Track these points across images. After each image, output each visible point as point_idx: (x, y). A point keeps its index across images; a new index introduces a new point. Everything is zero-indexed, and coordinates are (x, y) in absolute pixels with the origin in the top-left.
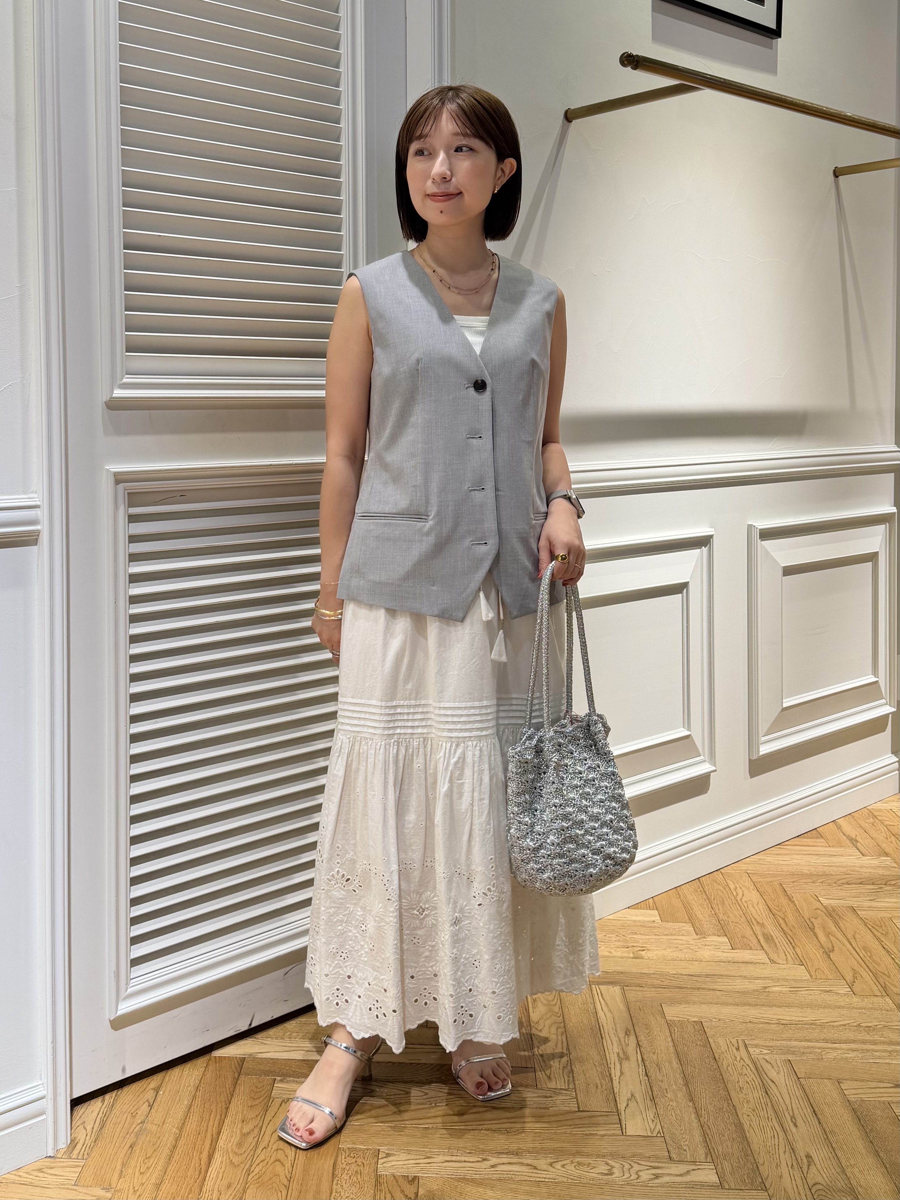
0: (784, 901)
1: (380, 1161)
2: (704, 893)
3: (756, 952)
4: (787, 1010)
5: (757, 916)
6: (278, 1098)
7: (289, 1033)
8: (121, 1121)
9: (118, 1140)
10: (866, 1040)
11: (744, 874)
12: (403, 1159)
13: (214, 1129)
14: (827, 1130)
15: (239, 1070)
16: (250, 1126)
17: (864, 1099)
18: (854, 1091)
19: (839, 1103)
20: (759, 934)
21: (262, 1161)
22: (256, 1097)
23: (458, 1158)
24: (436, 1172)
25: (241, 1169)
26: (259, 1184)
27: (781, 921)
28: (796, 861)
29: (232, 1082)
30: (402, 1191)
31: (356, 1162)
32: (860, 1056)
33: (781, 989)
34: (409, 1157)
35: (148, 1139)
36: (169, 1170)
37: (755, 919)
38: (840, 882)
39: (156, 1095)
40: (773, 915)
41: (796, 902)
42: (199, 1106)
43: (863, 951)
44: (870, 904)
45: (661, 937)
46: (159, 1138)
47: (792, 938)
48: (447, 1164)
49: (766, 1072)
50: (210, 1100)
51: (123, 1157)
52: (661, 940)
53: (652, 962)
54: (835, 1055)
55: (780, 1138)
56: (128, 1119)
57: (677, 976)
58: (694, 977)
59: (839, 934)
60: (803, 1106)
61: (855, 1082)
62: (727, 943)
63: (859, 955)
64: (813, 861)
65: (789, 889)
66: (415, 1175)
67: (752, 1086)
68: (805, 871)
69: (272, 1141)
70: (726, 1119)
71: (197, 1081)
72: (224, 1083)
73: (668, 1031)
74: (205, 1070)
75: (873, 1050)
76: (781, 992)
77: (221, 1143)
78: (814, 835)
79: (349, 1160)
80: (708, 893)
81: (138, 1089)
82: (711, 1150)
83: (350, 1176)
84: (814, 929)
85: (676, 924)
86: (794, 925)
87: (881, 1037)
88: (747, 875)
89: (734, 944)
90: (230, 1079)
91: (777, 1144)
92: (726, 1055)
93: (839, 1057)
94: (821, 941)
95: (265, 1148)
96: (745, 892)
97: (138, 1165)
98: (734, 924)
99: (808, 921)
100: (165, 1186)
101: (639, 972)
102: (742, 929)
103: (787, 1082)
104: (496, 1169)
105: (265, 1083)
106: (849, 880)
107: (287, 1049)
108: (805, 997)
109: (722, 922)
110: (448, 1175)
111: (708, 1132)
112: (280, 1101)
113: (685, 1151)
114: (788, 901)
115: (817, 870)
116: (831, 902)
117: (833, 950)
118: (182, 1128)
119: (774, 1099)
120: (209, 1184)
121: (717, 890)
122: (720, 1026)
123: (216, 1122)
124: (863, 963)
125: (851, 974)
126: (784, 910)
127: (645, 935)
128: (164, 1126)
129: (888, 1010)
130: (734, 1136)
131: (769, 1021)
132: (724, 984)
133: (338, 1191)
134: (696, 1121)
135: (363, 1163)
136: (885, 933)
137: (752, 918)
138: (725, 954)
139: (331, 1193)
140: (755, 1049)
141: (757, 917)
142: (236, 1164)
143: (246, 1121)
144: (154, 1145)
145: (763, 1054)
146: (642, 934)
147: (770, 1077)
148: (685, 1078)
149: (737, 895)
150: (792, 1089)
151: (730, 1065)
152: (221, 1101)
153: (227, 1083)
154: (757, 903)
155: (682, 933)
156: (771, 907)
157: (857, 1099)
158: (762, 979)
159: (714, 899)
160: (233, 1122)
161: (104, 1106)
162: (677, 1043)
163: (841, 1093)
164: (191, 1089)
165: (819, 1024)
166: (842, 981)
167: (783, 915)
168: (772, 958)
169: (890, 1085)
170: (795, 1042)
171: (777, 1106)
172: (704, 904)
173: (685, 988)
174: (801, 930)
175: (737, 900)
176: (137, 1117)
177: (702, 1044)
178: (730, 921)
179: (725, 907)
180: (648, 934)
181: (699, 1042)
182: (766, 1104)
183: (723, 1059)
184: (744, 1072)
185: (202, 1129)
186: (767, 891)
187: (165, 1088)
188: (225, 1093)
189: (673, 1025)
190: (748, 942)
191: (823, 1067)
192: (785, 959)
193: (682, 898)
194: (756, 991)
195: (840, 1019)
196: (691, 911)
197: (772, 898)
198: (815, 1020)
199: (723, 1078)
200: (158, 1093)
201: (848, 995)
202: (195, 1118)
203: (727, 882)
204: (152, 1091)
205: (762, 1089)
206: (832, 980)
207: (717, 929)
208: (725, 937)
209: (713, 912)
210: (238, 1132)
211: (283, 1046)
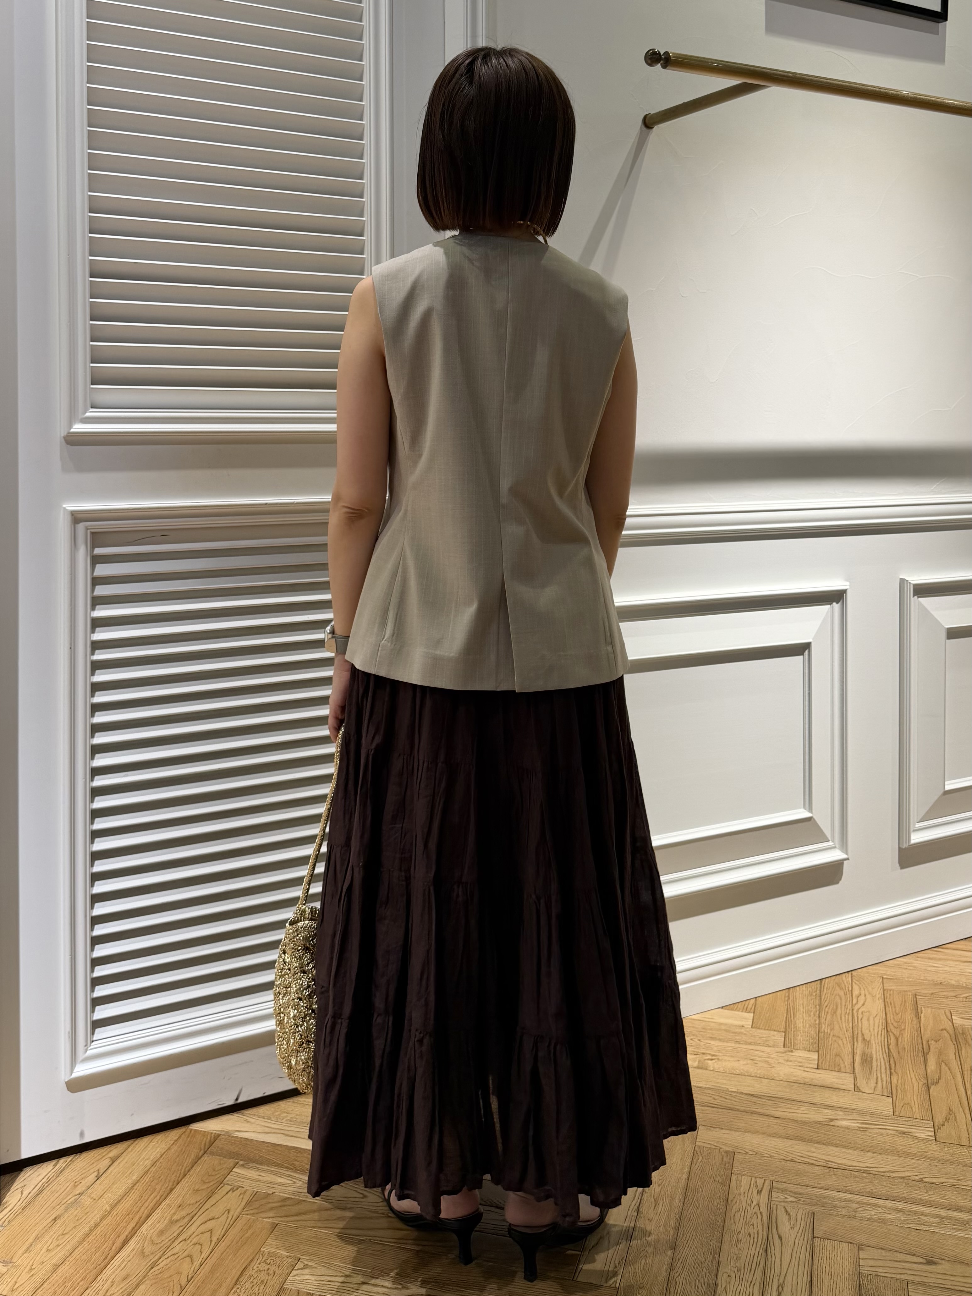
0: (909, 1016)
1: (294, 1272)
2: (818, 998)
3: (843, 1075)
4: (844, 1150)
5: (868, 1031)
6: (229, 1184)
7: (278, 1113)
8: (60, 1189)
9: (46, 1210)
10: (921, 1199)
11: (879, 978)
12: (319, 1273)
13: (146, 1211)
15: (207, 1147)
16: (184, 1213)
17: (880, 1274)
18: (871, 1263)
19: (847, 1275)
20: (858, 1053)
21: (173, 1254)
22: (207, 1181)
25: (149, 1260)
26: (156, 1281)
27: (893, 1041)
28: (948, 969)
29: (193, 1160)
31: (268, 1269)
32: (902, 1218)
33: (850, 1124)
34: (327, 1272)
35: (75, 1213)
36: (77, 1251)
37: (863, 1035)
39: (111, 1164)
40: (887, 1031)
41: (923, 1019)
42: (145, 1183)
45: (741, 1046)
46: (88, 1212)
47: (895, 1062)
48: (362, 1285)
49: (779, 1224)
50: (160, 1177)
51: (42, 1229)
52: (739, 1049)
53: (716, 1073)
54: (873, 1213)
56: (69, 1188)
57: (735, 1094)
58: (754, 1098)
59: (955, 1063)
60: (801, 1271)
61: (880, 1250)
62: (815, 1060)
63: (966, 1092)
64: (969, 971)
65: (922, 1002)
67: (752, 1240)
68: (953, 982)
69: (195, 1235)
70: (701, 1277)
71: (158, 1155)
72: (184, 1161)
73: (690, 1160)
74: (173, 1143)
75: (922, 1214)
76: (847, 1128)
77: (144, 1228)
79: (263, 1267)
80: (823, 999)
81: (96, 1156)
83: (253, 1285)
84: (928, 1054)
85: (767, 1032)
86: (906, 1047)
87: (942, 1198)
88: (881, 980)
89: (822, 1063)
90: (193, 1156)
92: (742, 1197)
93: (876, 1217)
94: (929, 1071)
95: (184, 1240)
96: (867, 1000)
97: (51, 1241)
98: (834, 1039)
99: (924, 1043)
100: (64, 1267)
102: (842, 1045)
103: (797, 1240)
105: (225, 1166)
107: (268, 1130)
108: (873, 1137)
109: (821, 1035)
111: (672, 1290)
112: (230, 1187)
114: (914, 1016)
115: (968, 981)
116: (967, 1023)
117: (937, 1083)
118: (116, 1205)
119: (770, 1260)
120: (108, 1271)
121: (836, 995)
122: (753, 1161)
123: (154, 1202)
124: (966, 1102)
125: (944, 1115)
126: (903, 1028)
127: (724, 1041)
128: (100, 1200)
129: (966, 1166)
131: (815, 1162)
132: (787, 1110)
135: (275, 1272)
137: (860, 1032)
138: (805, 1074)
140: (779, 1194)
141: (866, 1032)
142: (146, 1254)
143: (182, 1207)
144: (78, 1220)
145: (787, 1202)
146: (720, 1040)
147: (780, 1231)
148: (680, 1220)
149: (856, 1004)
150: (799, 1250)
151: (741, 1210)
152: (170, 1181)
153: (187, 1161)
154: (875, 1015)
155: (767, 1043)
156: (889, 1021)
157: (871, 1273)
158: (834, 1109)
159: (826, 1006)
160: (169, 1206)
161: (53, 1171)
162: (693, 1175)
163: (855, 1262)
164: (148, 1163)
165: (874, 1172)
166: (929, 1122)
167: (898, 1034)
168: (858, 1085)
169: (921, 1260)
170: (833, 1192)
171: (769, 1270)
172: (811, 1011)
173: (738, 1110)
174: (912, 1054)
175: (853, 1010)
176: (79, 1186)
177: (720, 1181)
178: (832, 1034)
179: (835, 1017)
180: (728, 1041)
181: (719, 1177)
182: (758, 1265)
183: (736, 1202)
184: (753, 1221)
185: (134, 1209)
186: (894, 1002)
187: (124, 1159)
188: (179, 1172)
189: (699, 1154)
190: (841, 1062)
191: (850, 1227)
192: (873, 1088)
193: (790, 1001)
194: (819, 1123)
195: (902, 1169)
196: (792, 1018)
197: (897, 1011)
198: (870, 1168)
199: (724, 1226)
200: (113, 1163)
201: (927, 1140)
202: (133, 1196)
203: (852, 988)
204: (108, 1160)
205: (762, 1245)
206: (917, 1120)
207: (812, 1043)
208: (817, 1053)
209: (817, 1022)
210: (168, 1218)
211: (265, 1126)
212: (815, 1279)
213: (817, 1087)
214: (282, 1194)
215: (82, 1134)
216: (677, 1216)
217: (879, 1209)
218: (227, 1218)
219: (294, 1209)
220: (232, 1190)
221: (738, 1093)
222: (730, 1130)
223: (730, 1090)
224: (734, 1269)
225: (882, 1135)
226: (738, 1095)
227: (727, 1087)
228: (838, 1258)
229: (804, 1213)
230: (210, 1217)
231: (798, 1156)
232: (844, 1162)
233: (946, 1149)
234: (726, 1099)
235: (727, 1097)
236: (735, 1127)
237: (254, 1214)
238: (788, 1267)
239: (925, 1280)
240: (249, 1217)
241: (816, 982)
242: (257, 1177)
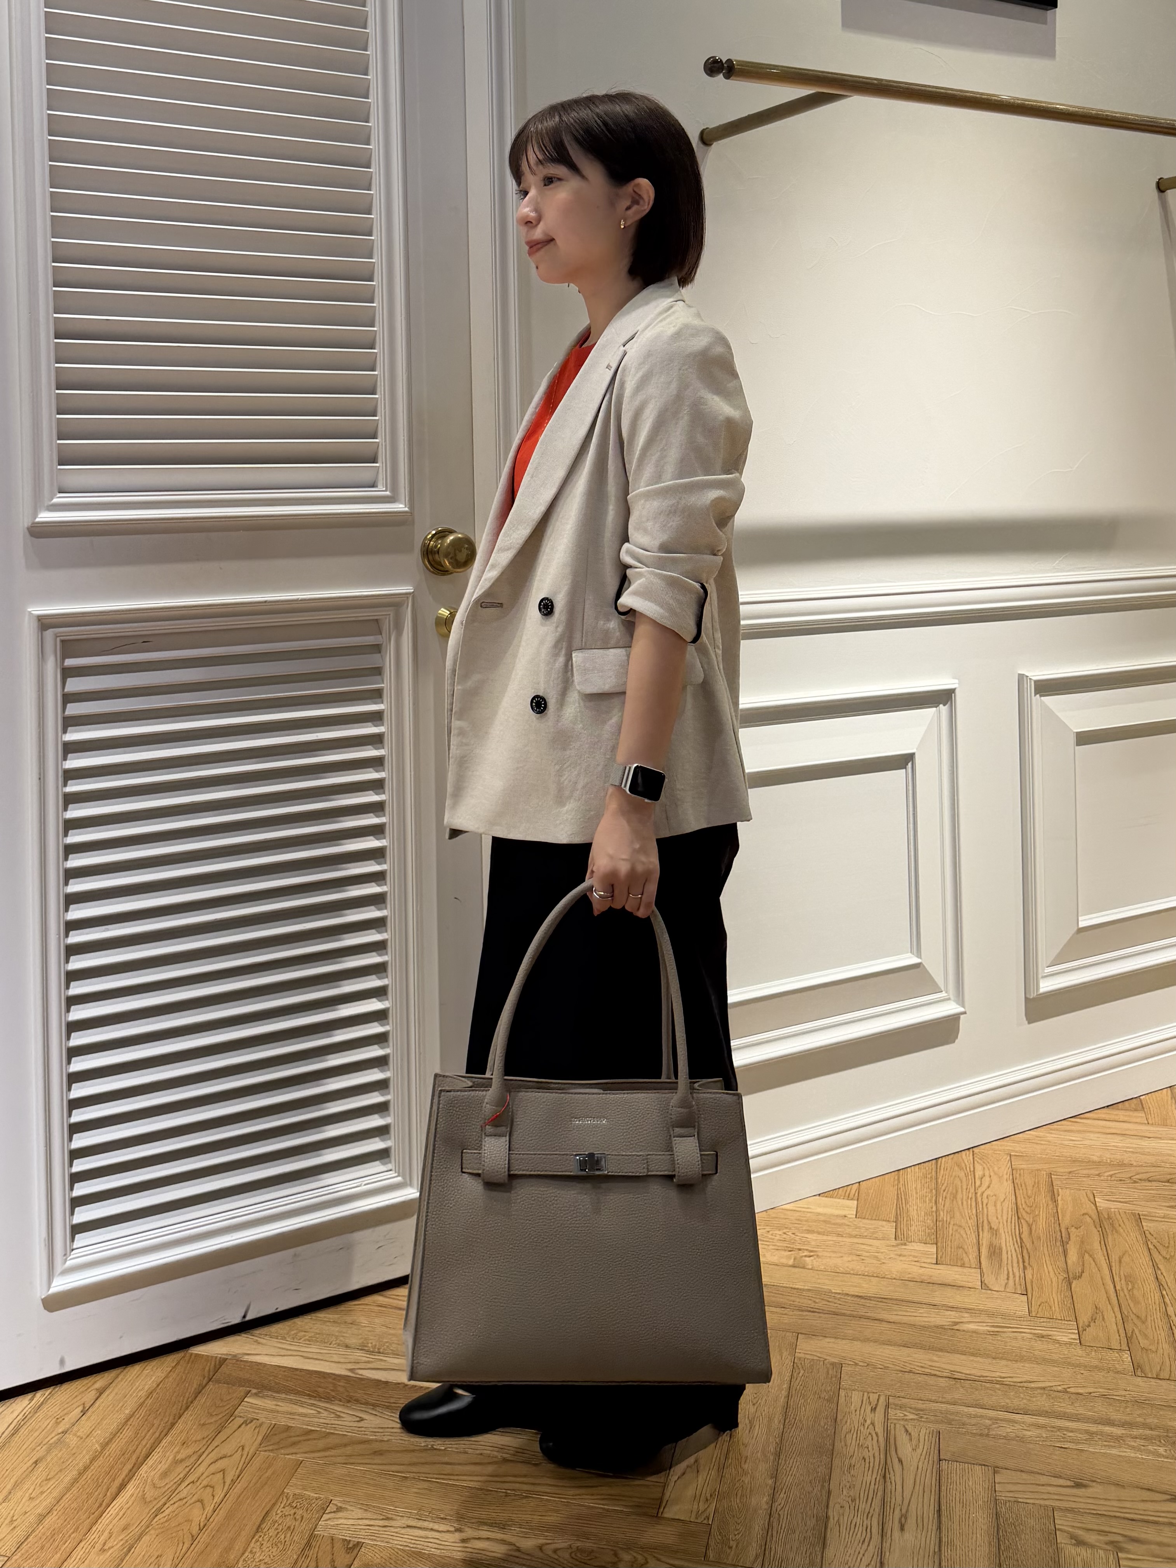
0: (1043, 1199)
1: (325, 1517)
2: (934, 1181)
3: (966, 1270)
4: (972, 1358)
5: (995, 1218)
6: (241, 1417)
7: (295, 1332)
8: (40, 1427)
9: (24, 1453)
10: (1065, 1413)
11: (1006, 1156)
12: (356, 1517)
13: (144, 1450)
14: (944, 1539)
15: (211, 1374)
16: (190, 1451)
17: (1020, 1500)
18: (1010, 1487)
19: (980, 1502)
20: (984, 1245)
21: (180, 1500)
22: (214, 1414)
23: (426, 1524)
24: (387, 1540)
25: (151, 1506)
26: (162, 1530)
27: (1025, 1229)
28: (1087, 1142)
29: (196, 1389)
30: (333, 1561)
31: (295, 1514)
32: (1044, 1435)
33: (977, 1327)
34: (365, 1515)
35: (61, 1454)
36: (64, 1498)
37: (989, 1223)
38: (1137, 1177)
39: (98, 1398)
40: (1018, 1218)
41: (1060, 1202)
42: (140, 1418)
43: (1123, 1282)
44: (1168, 1212)
45: (844, 1239)
46: (75, 1454)
47: (1029, 1254)
48: (408, 1529)
49: (898, 1446)
50: (157, 1411)
51: (20, 1473)
52: (842, 1243)
53: (815, 1274)
54: (1010, 1430)
55: (871, 1545)
56: (50, 1425)
57: (839, 1296)
58: (863, 1300)
59: (1100, 1253)
60: (926, 1500)
61: (1019, 1473)
62: (933, 1254)
63: (1115, 1287)
64: (1114, 1144)
65: (1059, 1183)
66: (360, 1540)
67: (867, 1465)
68: (1095, 1158)
69: (205, 1475)
70: (808, 1509)
71: (154, 1385)
72: (185, 1391)
73: (789, 1375)
74: (171, 1371)
75: (1067, 1429)
76: (975, 1332)
77: (144, 1468)
78: (1133, 1106)
79: (288, 1511)
80: (940, 1180)
81: (80, 1387)
82: (767, 1552)
83: (278, 1533)
84: (1068, 1243)
85: (873, 1222)
86: (1041, 1235)
87: (1090, 1411)
88: (1009, 1158)
89: (941, 1257)
90: (195, 1384)
91: (862, 1552)
92: (853, 1416)
93: (1013, 1435)
94: (1069, 1262)
95: (193, 1482)
96: (993, 1182)
97: (32, 1488)
98: (955, 1228)
99: (1063, 1230)
100: (50, 1519)
101: (791, 1286)
102: (964, 1236)
103: (920, 1464)
104: (466, 1545)
105: (235, 1395)
106: (1151, 1174)
107: (283, 1352)
108: (1006, 1342)
109: (940, 1224)
110: (401, 1545)
111: (775, 1524)
112: (242, 1420)
113: (730, 1548)
114: (1049, 1198)
115: (1113, 1156)
116: (1113, 1206)
117: (1080, 1277)
118: (107, 1444)
119: (889, 1488)
120: (104, 1522)
121: (955, 1176)
122: (864, 1374)
123: (152, 1441)
124: (1115, 1298)
125: (1090, 1314)
126: (1037, 1213)
127: (823, 1234)
128: (87, 1440)
129: (1118, 1372)
130: (809, 1534)
131: (937, 1373)
132: (900, 1313)
133: (254, 1550)
134: (766, 1507)
135: (302, 1517)
136: (1168, 1257)
137: (985, 1218)
138: (922, 1271)
139: (243, 1554)
140: (897, 1411)
141: (993, 1219)
142: (148, 1500)
143: (187, 1444)
144: (63, 1462)
145: (906, 1420)
146: (819, 1233)
147: (900, 1454)
148: (780, 1445)
149: (979, 1187)
150: (923, 1475)
151: (852, 1432)
152: (170, 1415)
153: (189, 1391)
154: (1002, 1200)
155: (876, 1236)
156: (1020, 1207)
157: (1010, 1499)
158: (958, 1310)
159: (944, 1191)
160: (171, 1443)
161: (29, 1406)
162: (794, 1392)
163: (990, 1488)
164: (143, 1393)
165: (1007, 1383)
166: (1072, 1323)
167: (1031, 1220)
168: (986, 1282)
169: (1069, 1483)
170: (961, 1407)
171: (889, 1499)
172: (926, 1196)
173: (844, 1315)
174: (1049, 1244)
175: (976, 1193)
176: (62, 1424)
177: (826, 1398)
178: (952, 1223)
179: (955, 1202)
180: (828, 1234)
181: (825, 1393)
182: (875, 1493)
183: (846, 1422)
184: (867, 1443)
185: (130, 1448)
186: (1025, 1184)
187: (113, 1390)
188: (180, 1404)
189: (800, 1366)
190: (964, 1255)
191: (983, 1447)
192: (1004, 1284)
193: (900, 1185)
194: (942, 1327)
195: (1042, 1379)
196: (904, 1205)
197: (1029, 1194)
198: (1004, 1378)
199: (833, 1450)
200: (101, 1394)
201: (1071, 1344)
202: (127, 1433)
203: (974, 1168)
204: (94, 1393)
205: (880, 1470)
206: (1057, 1321)
207: (929, 1234)
208: (935, 1246)
209: (934, 1209)
210: (170, 1458)
211: (280, 1348)
212: (943, 1508)
213: (937, 1286)
214: (304, 1427)
215: (62, 1362)
216: (777, 1440)
217: (1015, 1425)
218: (242, 1455)
219: (321, 1444)
220: (246, 1423)
221: (843, 1294)
222: (835, 1338)
223: (833, 1291)
224: (847, 1499)
225: (1016, 1338)
226: (842, 1297)
227: (830, 1288)
228: (970, 1483)
229: (928, 1432)
230: (220, 1455)
231: (918, 1366)
232: (973, 1372)
233: (1093, 1353)
234: (828, 1301)
235: (830, 1300)
236: (842, 1334)
237: (272, 1450)
238: (912, 1495)
239: (1073, 1505)
240: (267, 1453)
241: (930, 1163)
242: (274, 1407)
